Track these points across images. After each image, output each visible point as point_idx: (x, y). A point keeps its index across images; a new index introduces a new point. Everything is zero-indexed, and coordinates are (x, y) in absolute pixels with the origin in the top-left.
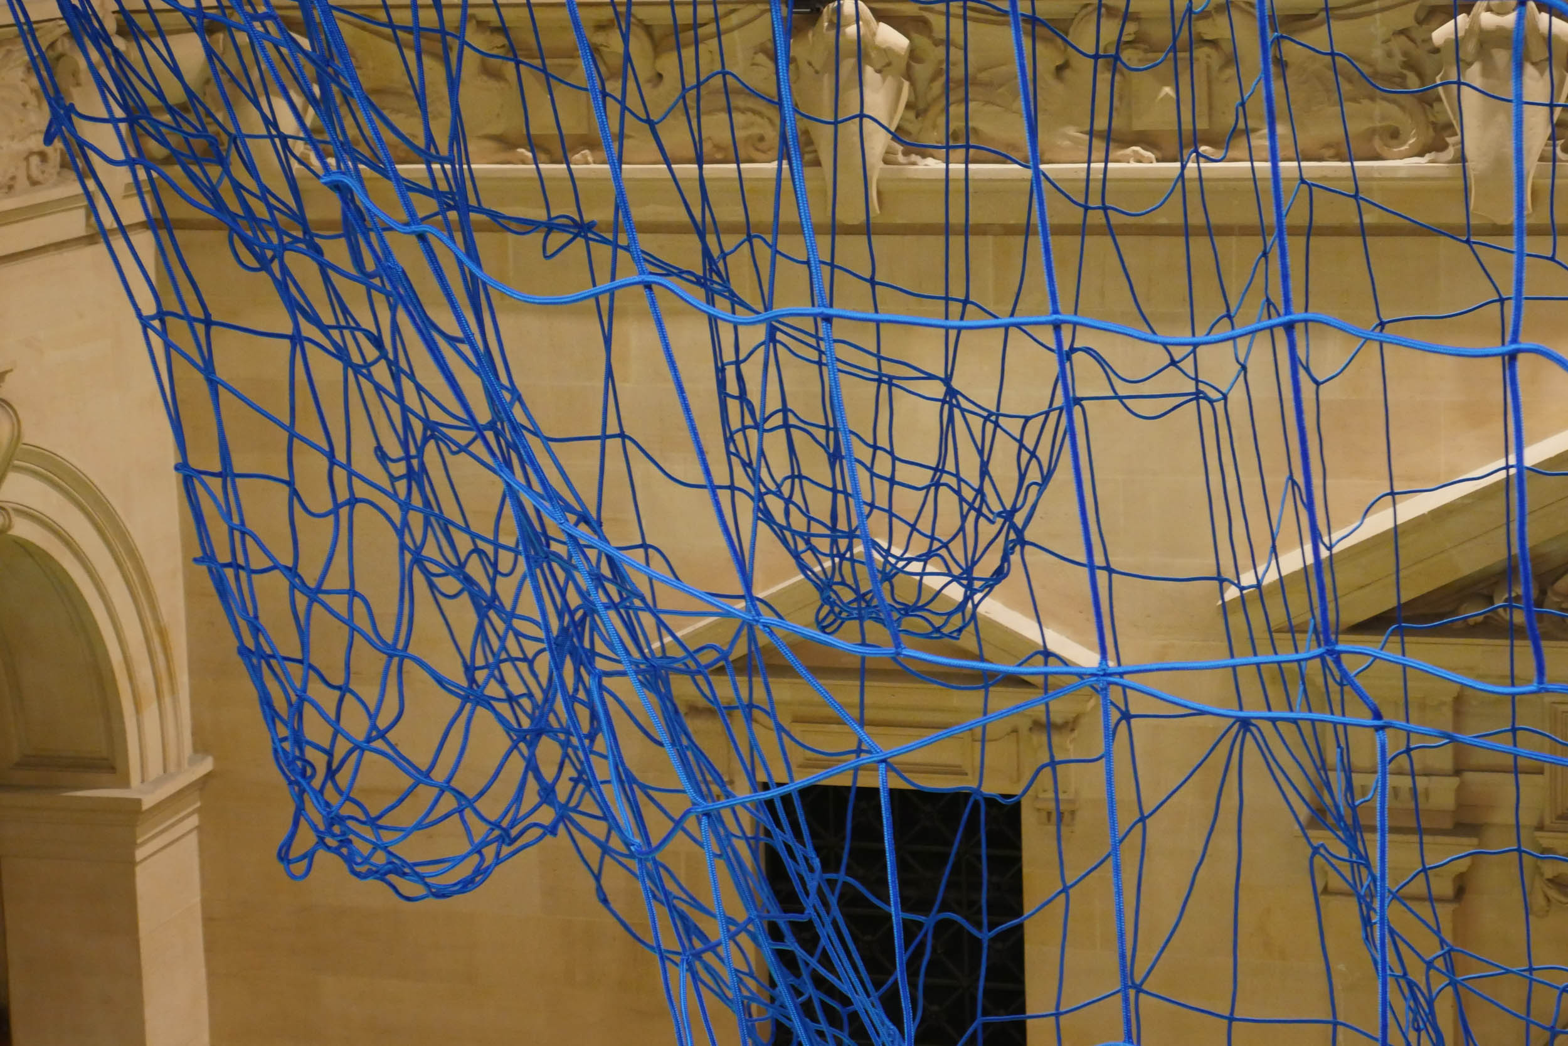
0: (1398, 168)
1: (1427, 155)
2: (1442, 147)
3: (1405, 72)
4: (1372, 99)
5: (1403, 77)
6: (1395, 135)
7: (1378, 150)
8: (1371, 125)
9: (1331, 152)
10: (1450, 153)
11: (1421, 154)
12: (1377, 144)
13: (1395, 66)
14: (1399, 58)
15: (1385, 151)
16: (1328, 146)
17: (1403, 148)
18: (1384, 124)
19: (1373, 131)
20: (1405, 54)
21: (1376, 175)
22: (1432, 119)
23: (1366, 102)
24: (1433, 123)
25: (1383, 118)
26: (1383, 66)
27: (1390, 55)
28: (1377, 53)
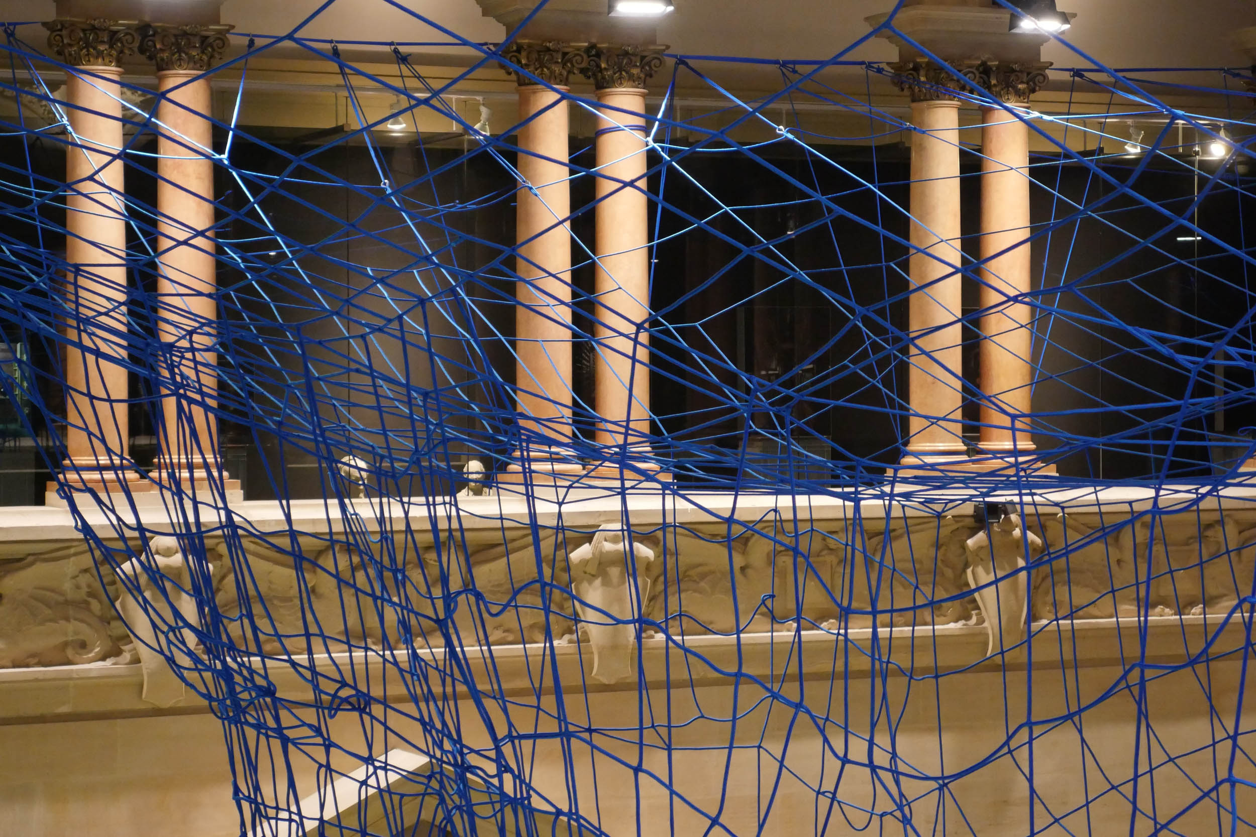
0: (90, 669)
1: (108, 660)
2: (118, 653)
3: (90, 599)
4: (67, 619)
5: (87, 603)
6: (83, 646)
7: (70, 657)
8: (64, 639)
9: (36, 660)
10: (127, 656)
11: (103, 659)
12: (70, 653)
13: (82, 594)
14: (85, 589)
15: (77, 658)
16: (33, 656)
17: (90, 655)
18: (75, 638)
19: (66, 644)
20: (89, 586)
21: (75, 676)
22: (109, 633)
23: (63, 622)
24: (110, 636)
25: (76, 633)
26: (71, 595)
27: (78, 587)
28: (67, 586)
